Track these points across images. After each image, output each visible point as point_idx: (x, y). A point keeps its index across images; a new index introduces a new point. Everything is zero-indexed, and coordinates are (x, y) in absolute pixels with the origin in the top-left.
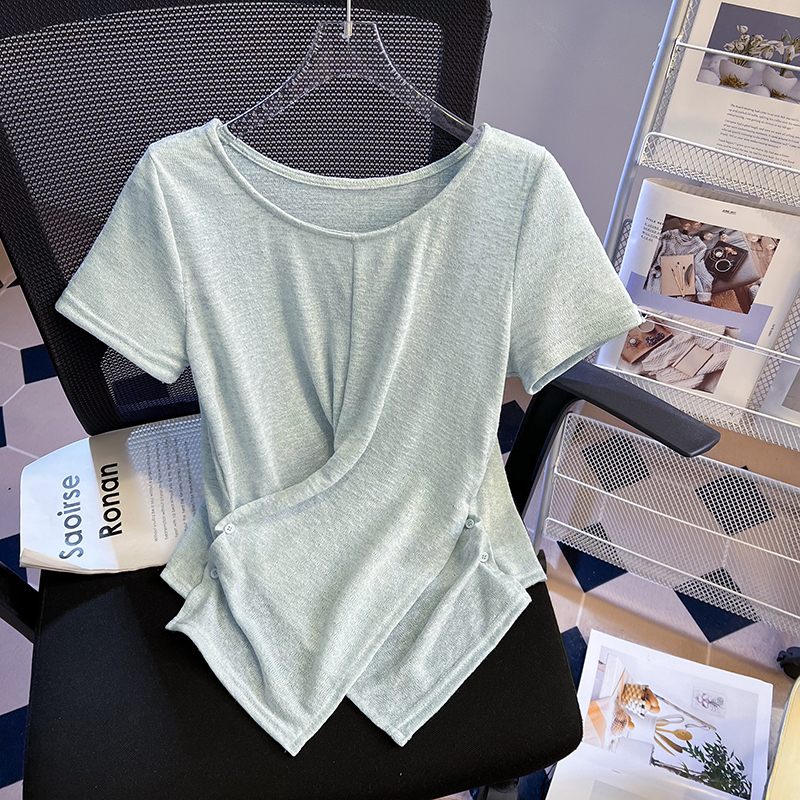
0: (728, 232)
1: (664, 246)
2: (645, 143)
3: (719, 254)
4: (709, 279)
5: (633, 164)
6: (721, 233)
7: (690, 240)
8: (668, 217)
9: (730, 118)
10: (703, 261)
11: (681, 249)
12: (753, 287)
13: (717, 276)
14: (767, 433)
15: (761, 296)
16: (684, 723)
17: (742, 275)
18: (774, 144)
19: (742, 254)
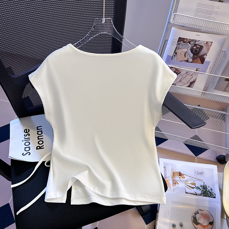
0: (197, 41)
1: (178, 46)
2: (173, 16)
3: (195, 48)
4: (192, 55)
5: (169, 23)
6: (195, 42)
7: (186, 44)
8: (180, 38)
9: (197, 7)
10: (190, 50)
11: (183, 47)
12: (205, 56)
13: (194, 54)
14: (210, 97)
15: (207, 59)
16: (193, 181)
17: (202, 53)
18: (210, 14)
19: (202, 47)
